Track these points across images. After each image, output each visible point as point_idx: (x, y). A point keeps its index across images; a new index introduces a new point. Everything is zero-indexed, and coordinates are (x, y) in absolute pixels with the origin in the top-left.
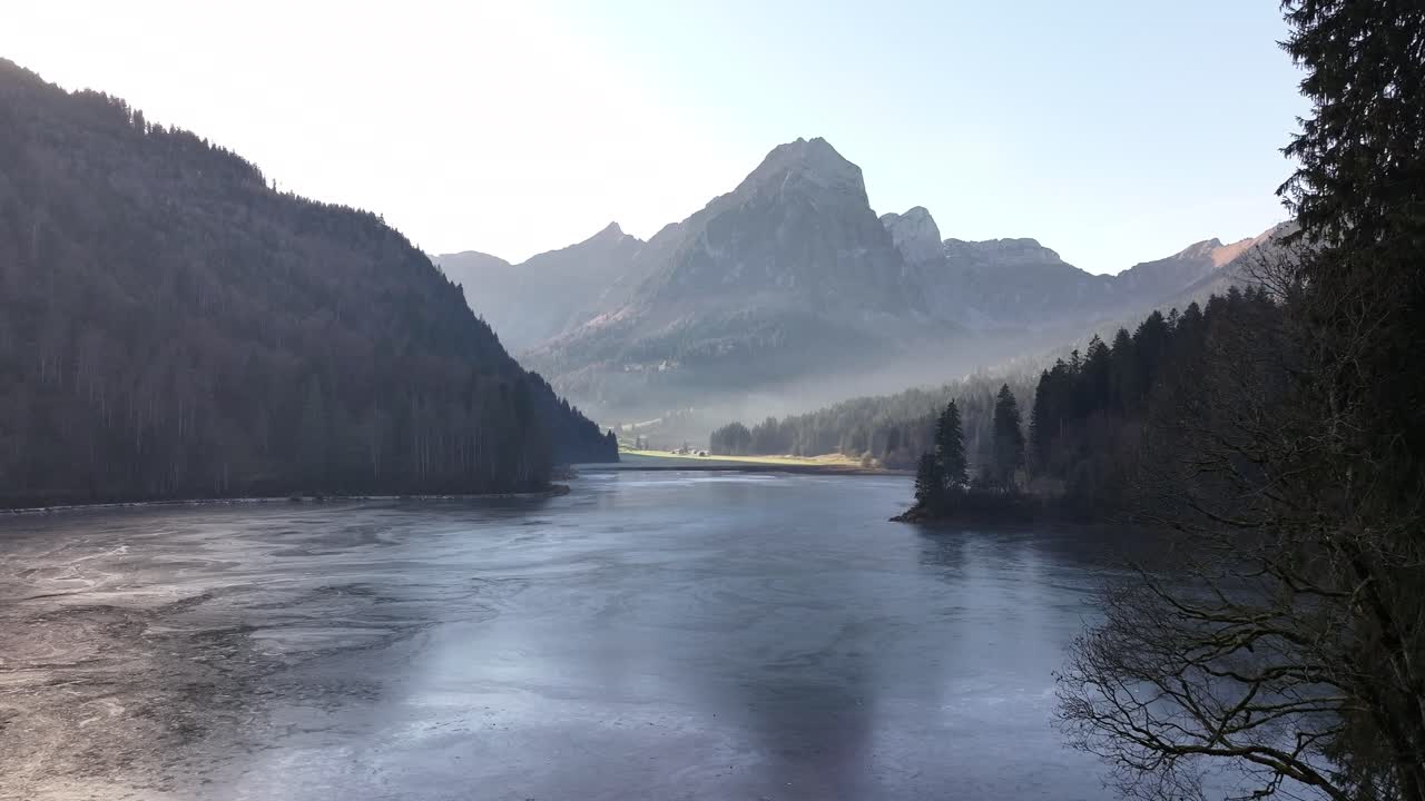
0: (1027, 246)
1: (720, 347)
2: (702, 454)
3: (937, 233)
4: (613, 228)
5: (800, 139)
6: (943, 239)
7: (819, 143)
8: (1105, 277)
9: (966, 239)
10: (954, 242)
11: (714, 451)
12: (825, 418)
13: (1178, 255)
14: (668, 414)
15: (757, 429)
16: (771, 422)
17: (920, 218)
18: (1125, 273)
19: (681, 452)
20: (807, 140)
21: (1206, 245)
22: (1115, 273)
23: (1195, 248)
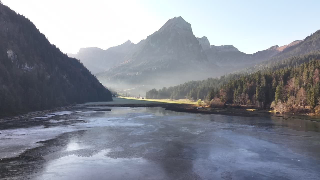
0: (231, 47)
1: (153, 69)
2: (143, 98)
3: (209, 43)
4: (129, 41)
5: (175, 17)
6: (210, 45)
7: (180, 18)
8: (250, 55)
9: (216, 45)
10: (213, 46)
11: (147, 98)
12: (182, 87)
13: (268, 49)
14: (137, 87)
15: (160, 90)
16: (165, 88)
17: (205, 39)
18: (254, 54)
19: (138, 98)
20: (177, 17)
21: (275, 47)
22: (252, 54)
23: (272, 47)
